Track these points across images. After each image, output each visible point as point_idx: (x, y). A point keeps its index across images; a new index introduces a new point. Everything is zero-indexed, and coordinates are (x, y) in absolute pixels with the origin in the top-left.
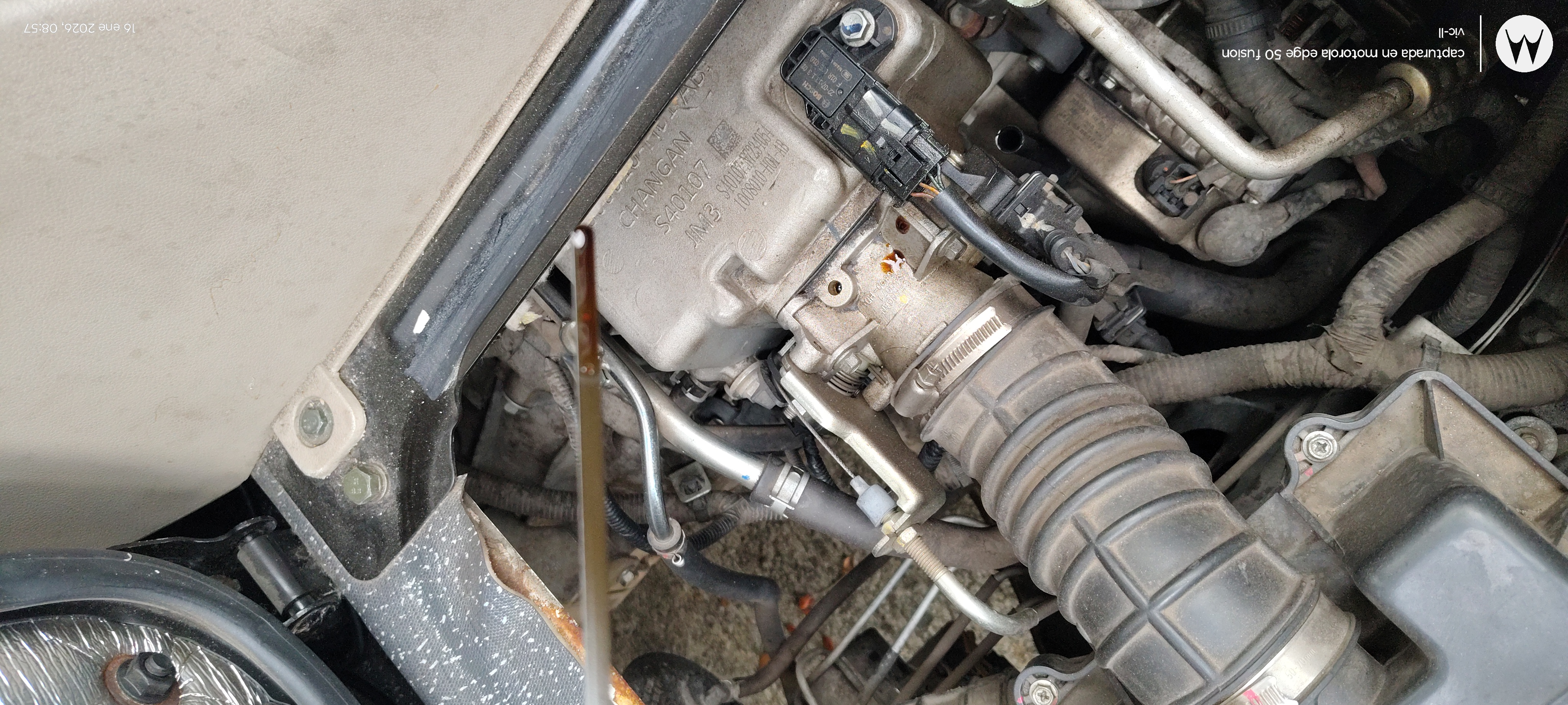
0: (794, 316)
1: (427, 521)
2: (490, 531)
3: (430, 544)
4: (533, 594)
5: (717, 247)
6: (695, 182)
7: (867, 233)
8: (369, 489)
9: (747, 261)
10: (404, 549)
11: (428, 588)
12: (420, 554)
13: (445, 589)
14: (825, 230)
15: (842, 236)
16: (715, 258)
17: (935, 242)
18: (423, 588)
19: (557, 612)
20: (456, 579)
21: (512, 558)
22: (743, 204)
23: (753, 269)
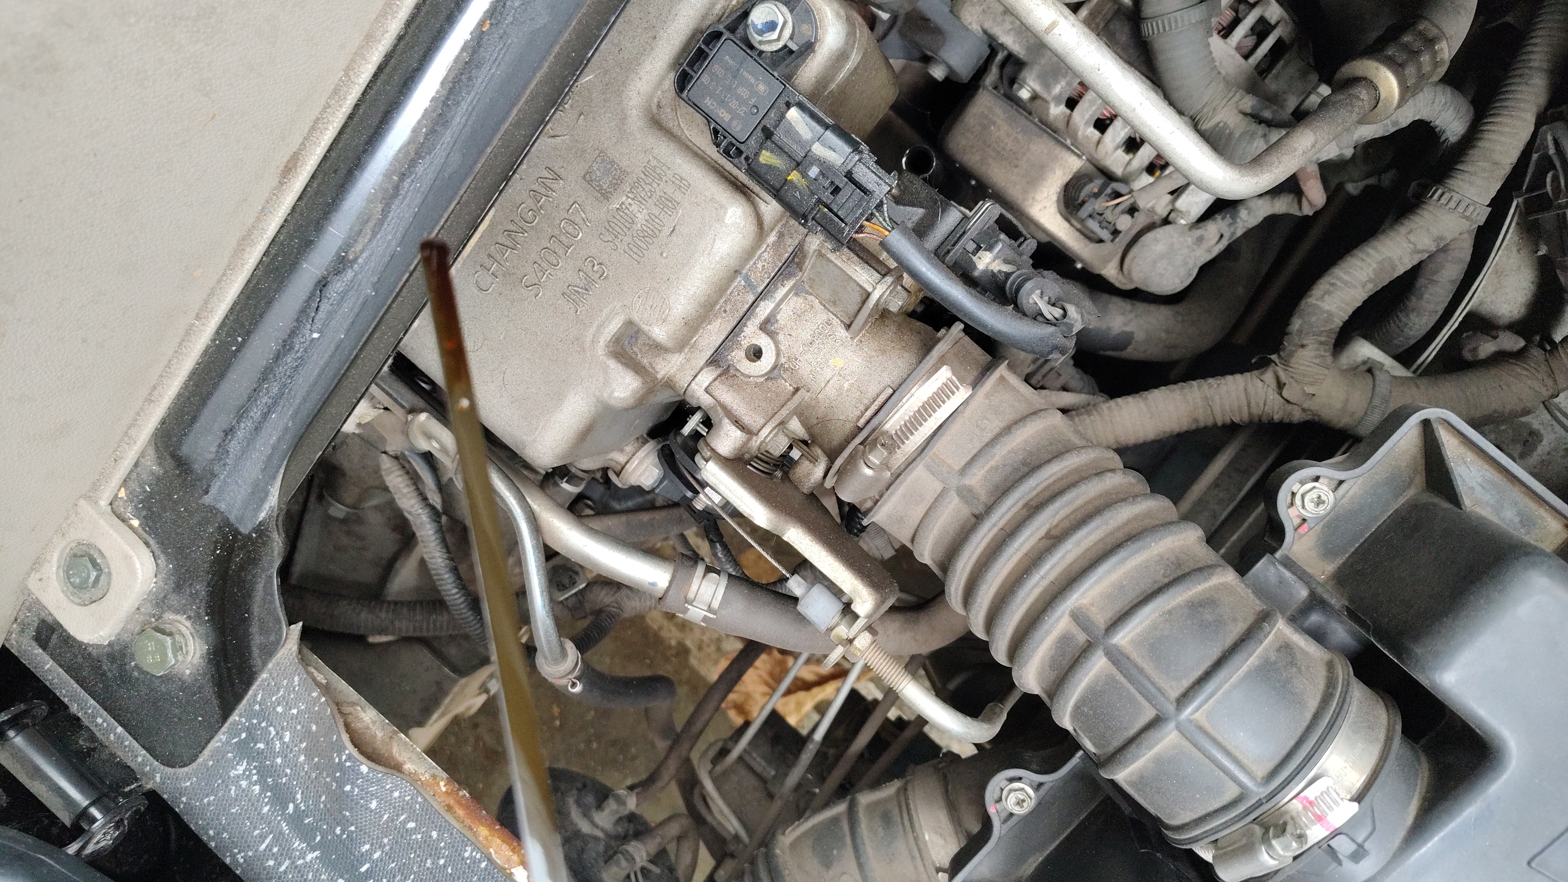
0: (706, 390)
1: (254, 687)
2: (340, 692)
3: (262, 715)
4: (408, 767)
5: (606, 311)
6: (570, 229)
7: (789, 284)
8: (170, 655)
9: (646, 328)
10: (226, 725)
11: (264, 773)
12: (248, 730)
13: (288, 771)
14: (740, 281)
15: (760, 290)
16: (601, 326)
17: (876, 291)
18: (258, 773)
19: (442, 784)
20: (302, 758)
21: (374, 723)
22: (635, 256)
23: (654, 336)
